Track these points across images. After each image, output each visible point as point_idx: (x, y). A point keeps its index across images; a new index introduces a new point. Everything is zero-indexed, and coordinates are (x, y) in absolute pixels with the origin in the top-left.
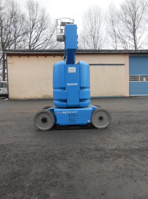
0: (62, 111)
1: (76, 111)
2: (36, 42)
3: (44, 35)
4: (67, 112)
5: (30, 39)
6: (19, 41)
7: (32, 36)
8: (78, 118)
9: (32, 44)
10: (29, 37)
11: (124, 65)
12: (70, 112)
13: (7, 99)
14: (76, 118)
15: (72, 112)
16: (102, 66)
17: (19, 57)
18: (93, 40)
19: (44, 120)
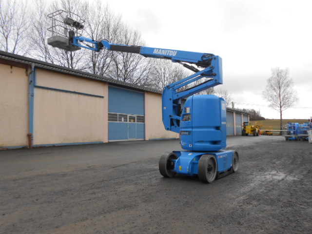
0: (220, 155)
11: (103, 97)
16: (77, 95)
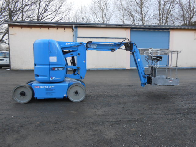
0: (40, 86)
1: (53, 86)
2: (44, 13)
3: (53, 6)
4: (44, 87)
5: (39, 10)
6: (27, 11)
7: (40, 6)
8: (55, 93)
9: (40, 14)
10: (38, 7)
11: (125, 38)
12: (47, 87)
13: (9, 69)
14: (53, 93)
15: (49, 87)
17: (22, 28)
18: (101, 13)
19: (23, 94)
